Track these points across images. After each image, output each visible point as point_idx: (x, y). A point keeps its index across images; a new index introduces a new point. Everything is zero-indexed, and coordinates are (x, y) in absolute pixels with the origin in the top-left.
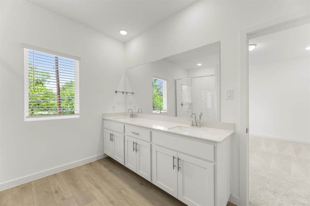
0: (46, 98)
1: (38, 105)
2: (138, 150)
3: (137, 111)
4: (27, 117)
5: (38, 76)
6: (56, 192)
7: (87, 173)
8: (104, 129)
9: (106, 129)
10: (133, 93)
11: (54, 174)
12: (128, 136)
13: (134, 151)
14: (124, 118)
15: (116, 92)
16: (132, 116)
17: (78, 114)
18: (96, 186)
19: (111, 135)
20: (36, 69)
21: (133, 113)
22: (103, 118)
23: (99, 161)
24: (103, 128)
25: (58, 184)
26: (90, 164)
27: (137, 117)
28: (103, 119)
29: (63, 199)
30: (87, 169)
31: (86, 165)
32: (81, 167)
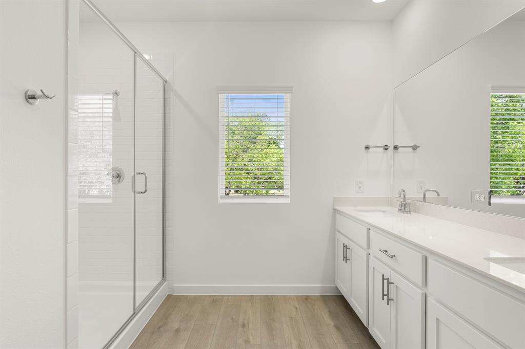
0: (279, 168)
1: (270, 178)
2: (395, 300)
3: (422, 196)
4: (222, 197)
5: (271, 133)
6: (244, 326)
7: (295, 313)
8: (337, 233)
9: (339, 232)
10: (415, 148)
11: (252, 296)
12: (375, 257)
13: (383, 299)
14: (384, 211)
15: (367, 148)
16: (403, 208)
17: (288, 196)
18: (299, 345)
19: (345, 247)
20: (272, 123)
21: (406, 200)
22: (336, 207)
23: (324, 298)
24: (334, 230)
25: (249, 314)
26: (307, 298)
27: (418, 213)
28: (335, 210)
29: (247, 342)
30: (297, 307)
31: (299, 298)
32: (290, 297)
